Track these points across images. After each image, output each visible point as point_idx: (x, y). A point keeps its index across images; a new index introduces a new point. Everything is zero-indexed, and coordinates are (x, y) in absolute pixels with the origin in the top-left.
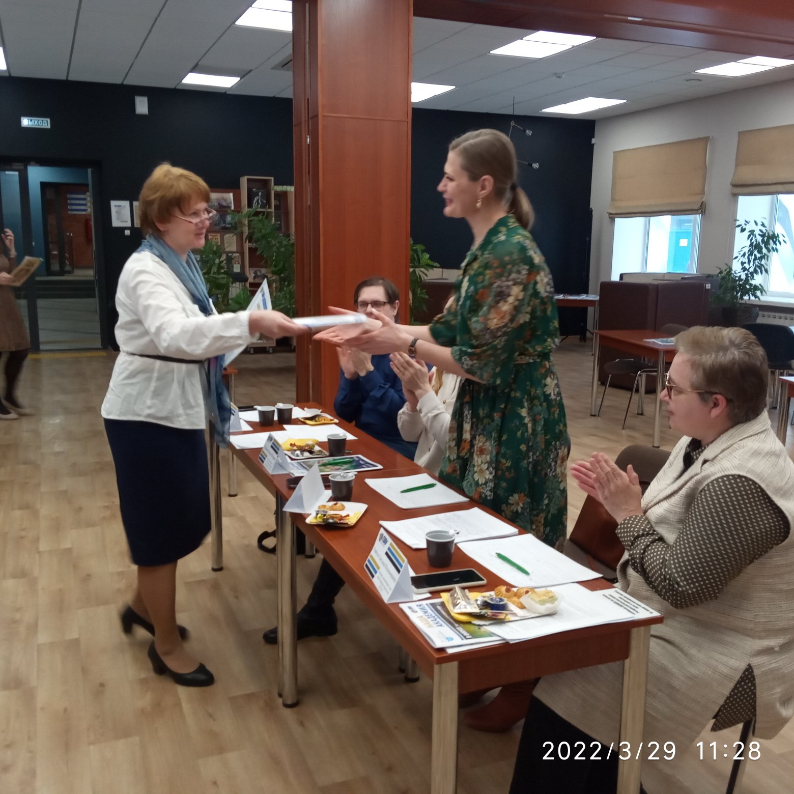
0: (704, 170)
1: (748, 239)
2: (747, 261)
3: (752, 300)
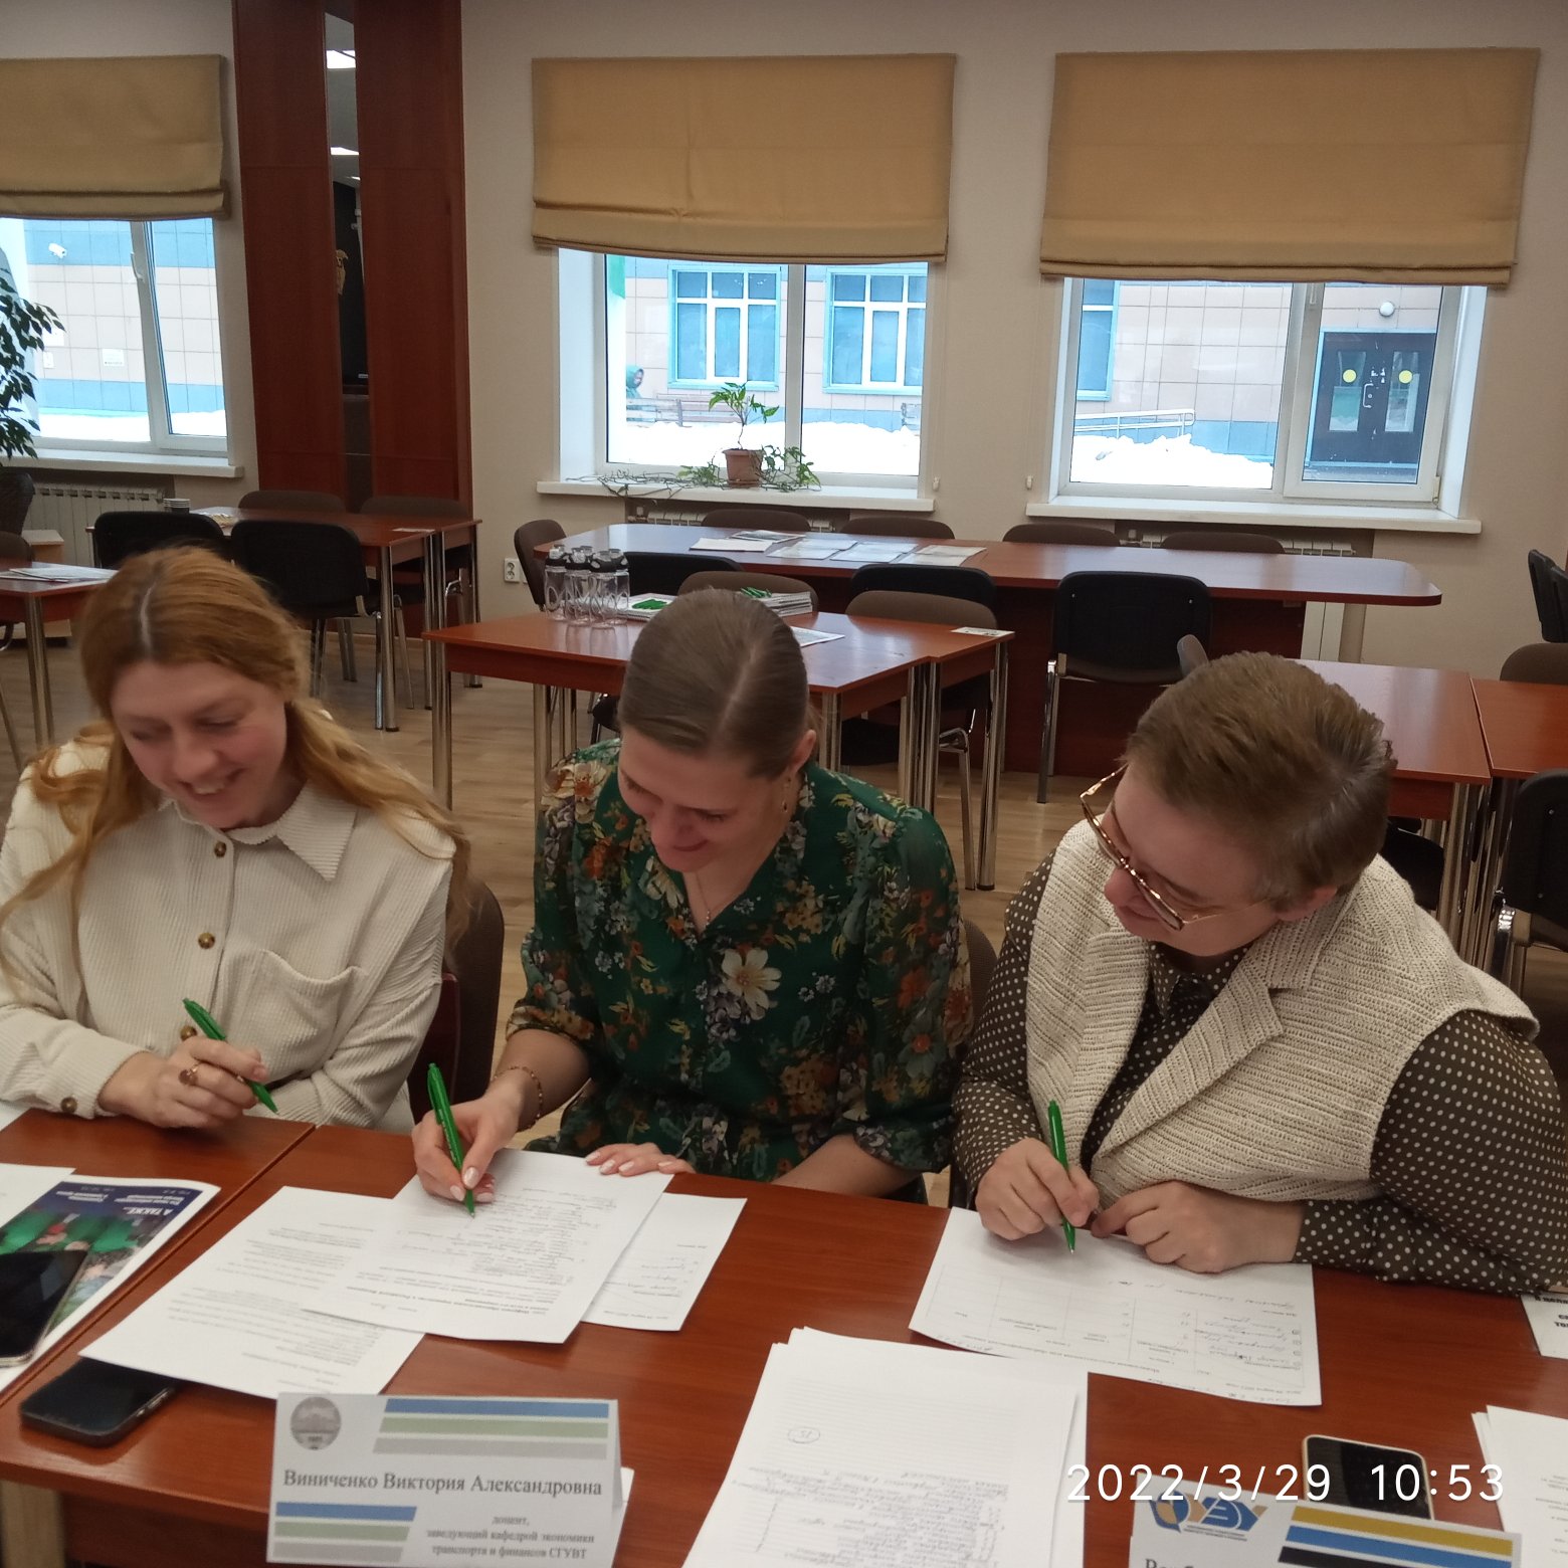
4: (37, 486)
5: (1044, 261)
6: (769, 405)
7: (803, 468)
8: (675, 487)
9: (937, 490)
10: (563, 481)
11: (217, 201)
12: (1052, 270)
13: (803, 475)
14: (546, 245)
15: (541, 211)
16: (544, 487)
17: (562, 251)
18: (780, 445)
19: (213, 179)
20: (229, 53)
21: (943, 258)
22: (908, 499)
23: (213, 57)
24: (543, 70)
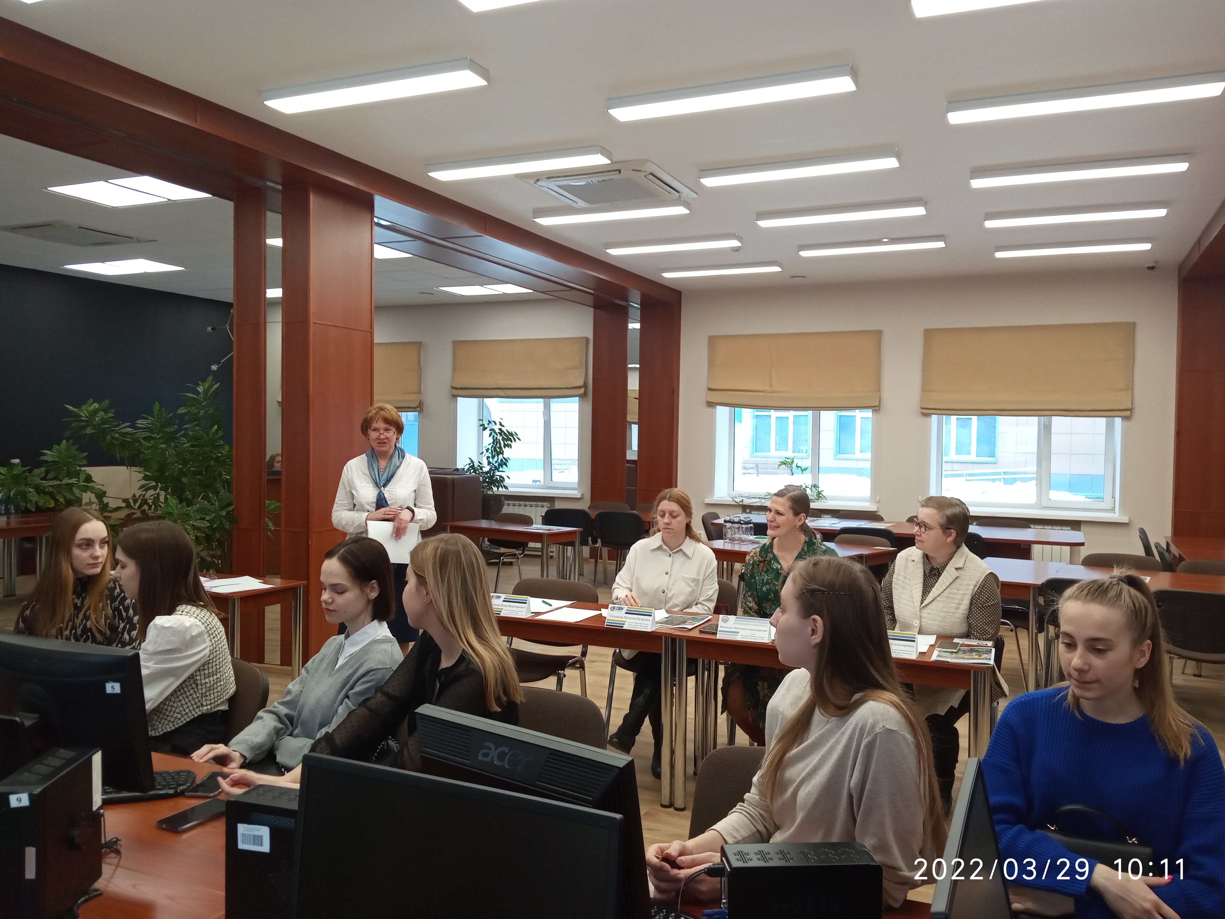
0: (419, 370)
1: (490, 436)
2: (490, 455)
3: (501, 491)
4: (506, 502)
5: (922, 408)
6: (803, 467)
7: (819, 493)
8: (763, 501)
9: (879, 502)
10: (715, 498)
11: (582, 391)
12: (926, 412)
13: (819, 495)
14: (711, 405)
15: (710, 392)
16: (708, 501)
17: (719, 408)
18: (809, 484)
19: (581, 383)
20: (590, 336)
21: (878, 408)
22: (867, 506)
23: (584, 337)
24: (713, 340)
